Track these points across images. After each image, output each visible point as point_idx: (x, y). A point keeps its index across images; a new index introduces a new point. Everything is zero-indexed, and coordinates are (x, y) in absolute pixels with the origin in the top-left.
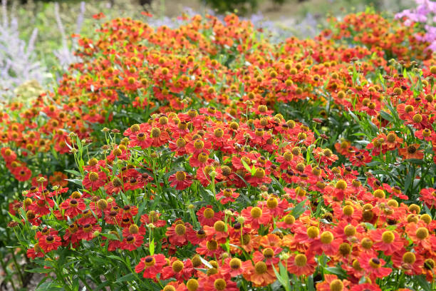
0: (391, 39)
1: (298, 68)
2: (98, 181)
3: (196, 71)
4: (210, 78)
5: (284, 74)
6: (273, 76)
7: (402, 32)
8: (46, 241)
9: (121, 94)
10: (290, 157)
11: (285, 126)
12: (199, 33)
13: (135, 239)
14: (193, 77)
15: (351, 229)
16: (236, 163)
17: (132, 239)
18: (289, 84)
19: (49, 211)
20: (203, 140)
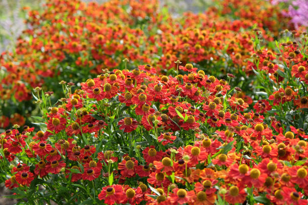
0: (263, 15)
1: (204, 35)
2: (59, 125)
3: (124, 37)
4: (135, 43)
5: (193, 40)
6: (185, 42)
7: (272, 10)
8: (21, 177)
9: (66, 54)
10: (214, 106)
11: (208, 81)
12: (119, 7)
13: (94, 172)
14: (122, 42)
15: (273, 166)
16: (172, 112)
17: (91, 171)
18: (198, 48)
19: (21, 150)
20: (145, 93)
